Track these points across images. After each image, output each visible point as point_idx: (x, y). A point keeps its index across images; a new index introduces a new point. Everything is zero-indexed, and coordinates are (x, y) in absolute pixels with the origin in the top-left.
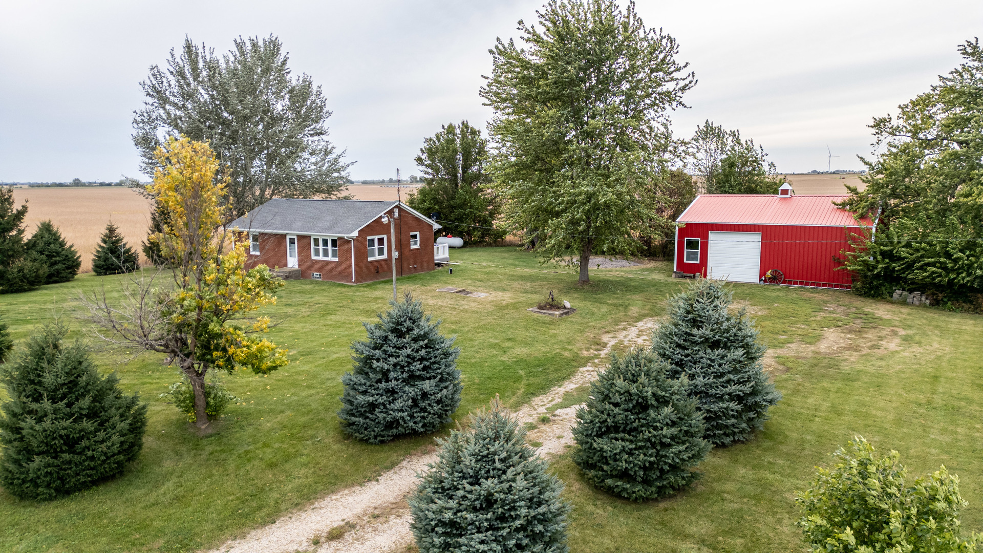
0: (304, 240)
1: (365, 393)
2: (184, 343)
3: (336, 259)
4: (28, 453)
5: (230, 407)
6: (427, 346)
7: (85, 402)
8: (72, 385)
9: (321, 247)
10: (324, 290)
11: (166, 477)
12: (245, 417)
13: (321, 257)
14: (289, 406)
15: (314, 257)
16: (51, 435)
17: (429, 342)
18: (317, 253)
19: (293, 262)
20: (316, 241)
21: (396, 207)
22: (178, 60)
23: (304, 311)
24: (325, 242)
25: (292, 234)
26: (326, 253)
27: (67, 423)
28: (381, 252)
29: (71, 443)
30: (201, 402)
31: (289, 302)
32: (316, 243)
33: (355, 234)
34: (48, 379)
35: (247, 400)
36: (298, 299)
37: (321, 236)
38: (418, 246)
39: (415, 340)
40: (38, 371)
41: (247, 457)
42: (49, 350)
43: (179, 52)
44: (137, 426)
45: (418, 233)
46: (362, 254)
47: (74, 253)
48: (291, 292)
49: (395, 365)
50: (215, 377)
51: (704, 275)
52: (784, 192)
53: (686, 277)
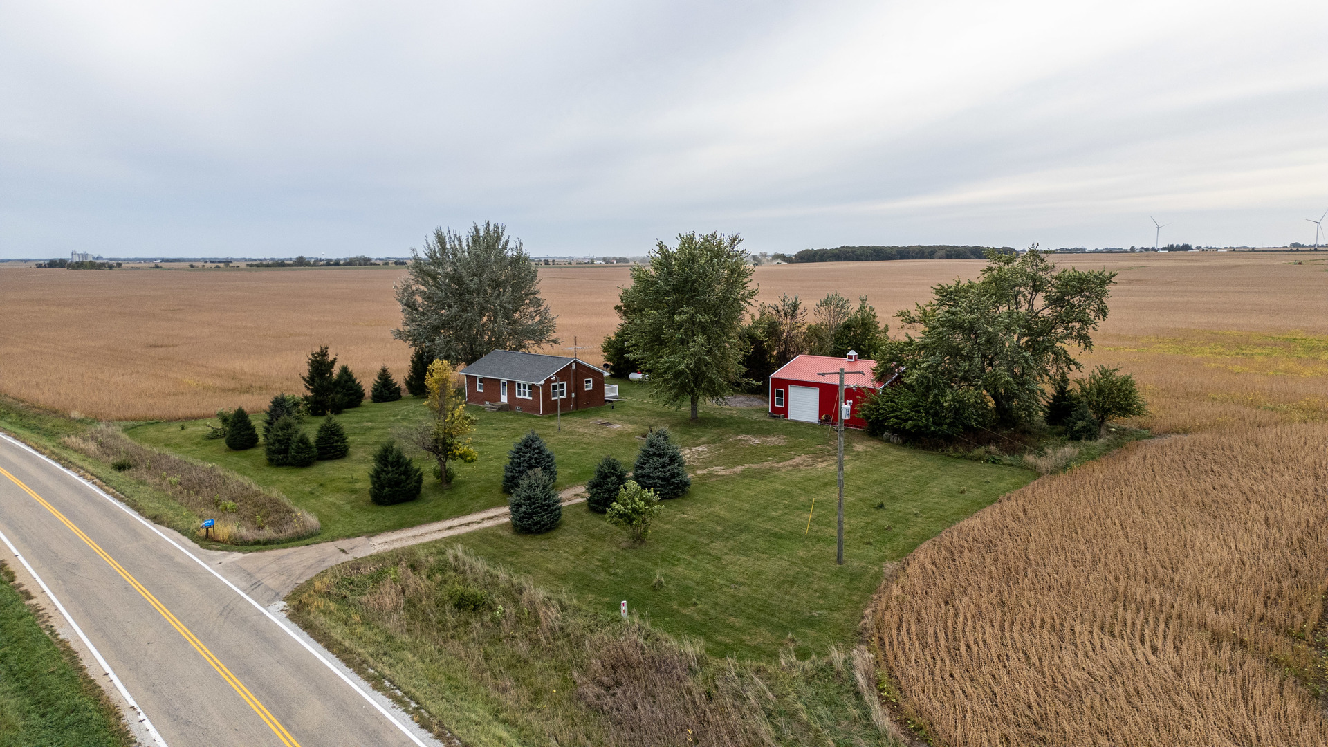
0: (511, 384)
1: (511, 472)
2: (438, 447)
3: (531, 398)
4: (382, 486)
5: (456, 479)
6: (538, 453)
7: (402, 469)
8: (398, 462)
9: (522, 389)
10: (520, 420)
11: (430, 501)
12: (463, 483)
13: (522, 397)
14: (483, 480)
15: (517, 396)
16: (390, 480)
17: (540, 451)
18: (519, 394)
19: (504, 399)
20: (519, 385)
21: (575, 362)
22: (431, 246)
23: (504, 433)
24: (524, 386)
25: (504, 380)
26: (525, 395)
27: (396, 476)
28: (562, 393)
29: (398, 484)
30: (444, 475)
31: (497, 427)
32: (519, 387)
33: (542, 382)
34: (390, 459)
35: (465, 477)
36: (503, 425)
37: (522, 382)
38: (591, 389)
39: (534, 450)
40: (386, 457)
41: (462, 496)
42: (390, 449)
43: (432, 239)
44: (420, 481)
45: (591, 380)
46: (547, 396)
47: (361, 387)
48: (500, 420)
49: (524, 461)
50: (450, 464)
51: (786, 416)
52: (850, 357)
53: (775, 417)
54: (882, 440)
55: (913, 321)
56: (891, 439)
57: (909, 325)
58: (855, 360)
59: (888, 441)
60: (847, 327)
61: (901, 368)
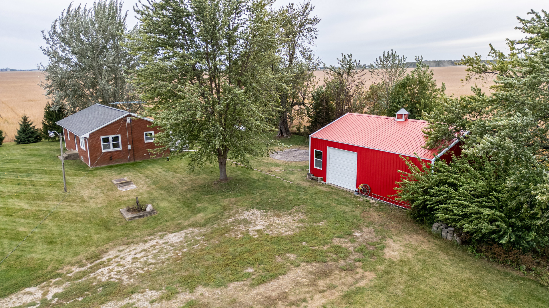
3: (85, 150)
15: (81, 147)
18: (81, 144)
21: (129, 116)
28: (116, 146)
33: (87, 136)
38: (152, 141)
45: (152, 132)
46: (95, 148)
51: (324, 179)
52: (400, 116)
53: (313, 179)
54: (430, 234)
55: (482, 70)
56: (444, 234)
57: (478, 76)
58: (406, 120)
59: (439, 237)
60: (403, 85)
61: (462, 132)
